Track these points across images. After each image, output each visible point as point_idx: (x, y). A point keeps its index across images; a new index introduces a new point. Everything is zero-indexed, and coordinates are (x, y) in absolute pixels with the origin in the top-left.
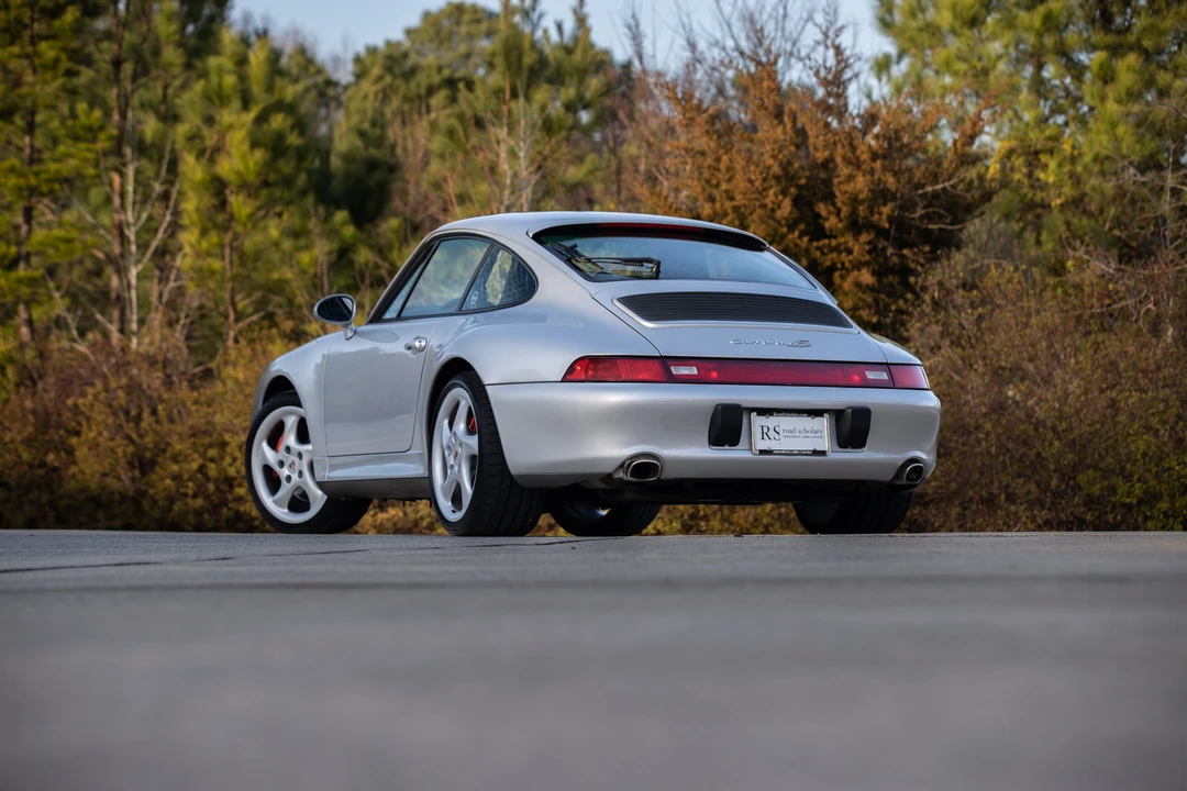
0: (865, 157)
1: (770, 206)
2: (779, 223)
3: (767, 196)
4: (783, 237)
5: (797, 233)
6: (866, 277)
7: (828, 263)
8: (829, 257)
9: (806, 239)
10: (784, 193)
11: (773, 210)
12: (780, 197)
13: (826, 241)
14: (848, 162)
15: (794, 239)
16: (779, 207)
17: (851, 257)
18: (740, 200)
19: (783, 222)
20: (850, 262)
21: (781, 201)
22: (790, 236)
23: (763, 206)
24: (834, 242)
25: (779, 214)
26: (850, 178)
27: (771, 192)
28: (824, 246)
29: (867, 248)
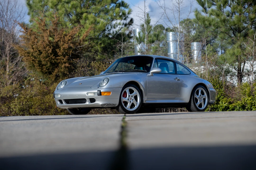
0: (67, 40)
1: (47, 50)
2: (48, 54)
3: (46, 48)
4: (49, 56)
5: (52, 56)
6: (67, 65)
7: (58, 62)
8: (59, 61)
9: (54, 57)
10: (50, 47)
11: (47, 51)
12: (49, 48)
13: (58, 57)
14: (63, 41)
15: (51, 57)
16: (49, 50)
17: (63, 61)
18: (40, 49)
19: (49, 53)
20: (63, 62)
21: (49, 49)
22: (51, 56)
23: (45, 50)
24: (60, 58)
25: (49, 52)
26: (63, 44)
27: (47, 47)
28: (58, 58)
29: (67, 59)
